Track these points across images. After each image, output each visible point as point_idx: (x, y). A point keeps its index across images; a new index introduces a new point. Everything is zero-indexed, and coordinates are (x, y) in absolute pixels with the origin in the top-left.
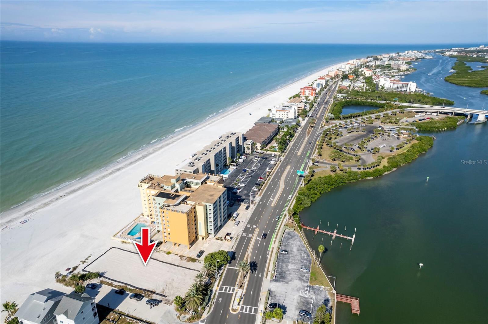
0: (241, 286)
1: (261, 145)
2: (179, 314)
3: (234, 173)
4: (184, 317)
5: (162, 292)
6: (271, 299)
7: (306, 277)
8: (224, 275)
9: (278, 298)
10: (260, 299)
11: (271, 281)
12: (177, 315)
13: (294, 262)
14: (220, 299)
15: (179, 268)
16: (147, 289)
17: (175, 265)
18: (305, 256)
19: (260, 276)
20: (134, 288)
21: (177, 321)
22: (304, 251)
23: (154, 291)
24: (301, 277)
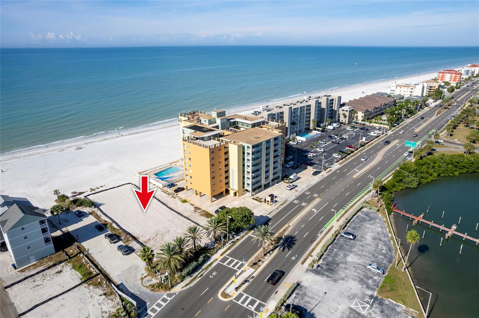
0: (255, 264)
1: (363, 115)
2: (146, 275)
3: (316, 138)
4: (148, 281)
5: (146, 242)
6: (295, 298)
7: (374, 281)
8: (238, 244)
9: (307, 299)
10: (277, 292)
11: (307, 270)
12: (143, 274)
13: (360, 253)
14: (214, 273)
15: (185, 219)
16: (131, 232)
17: (182, 215)
18: (383, 249)
19: (294, 258)
20: (118, 228)
21: (138, 282)
22: (384, 242)
23: (137, 237)
24: (365, 279)
